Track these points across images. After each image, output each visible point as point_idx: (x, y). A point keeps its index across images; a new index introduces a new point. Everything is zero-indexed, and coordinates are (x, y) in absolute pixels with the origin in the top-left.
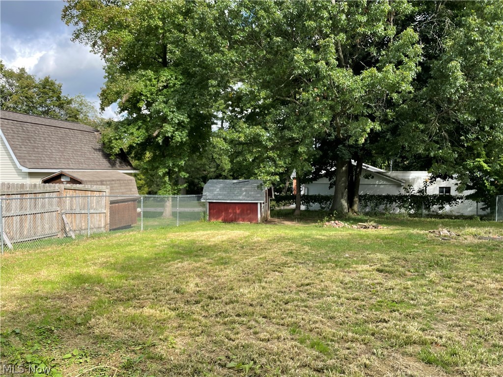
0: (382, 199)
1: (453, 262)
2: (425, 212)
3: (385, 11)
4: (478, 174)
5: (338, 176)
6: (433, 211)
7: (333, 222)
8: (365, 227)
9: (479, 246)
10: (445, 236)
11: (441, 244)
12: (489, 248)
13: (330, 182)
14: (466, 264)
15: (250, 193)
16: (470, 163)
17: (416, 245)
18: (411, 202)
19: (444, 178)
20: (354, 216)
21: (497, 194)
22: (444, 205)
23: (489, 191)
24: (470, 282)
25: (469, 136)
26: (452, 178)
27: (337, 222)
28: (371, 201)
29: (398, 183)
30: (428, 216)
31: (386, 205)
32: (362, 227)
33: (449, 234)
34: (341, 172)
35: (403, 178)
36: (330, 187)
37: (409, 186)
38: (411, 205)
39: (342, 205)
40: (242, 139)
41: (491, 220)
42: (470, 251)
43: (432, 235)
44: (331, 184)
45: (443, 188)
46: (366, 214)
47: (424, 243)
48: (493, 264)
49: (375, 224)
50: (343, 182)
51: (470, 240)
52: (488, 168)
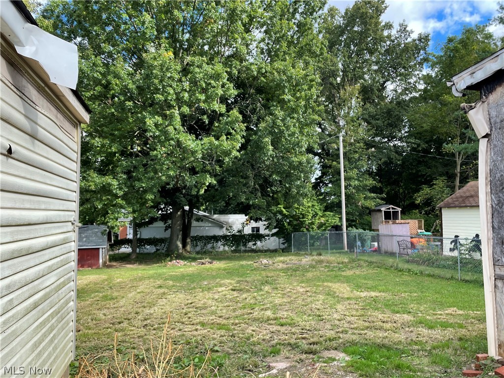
0: (209, 239)
1: (275, 280)
2: (243, 248)
3: (218, 95)
4: (280, 217)
5: (174, 220)
6: (249, 248)
7: (175, 261)
8: (203, 264)
9: (288, 269)
10: (266, 264)
11: (264, 270)
12: (294, 270)
13: (165, 226)
14: (283, 280)
15: (90, 239)
16: (274, 208)
17: (248, 272)
18: (232, 241)
19: (256, 220)
20: (187, 255)
21: (292, 232)
22: (257, 242)
23: (287, 229)
24: (289, 290)
25: (273, 188)
26: (262, 220)
27: (178, 261)
28: (200, 241)
29: (220, 225)
30: (245, 251)
31: (213, 244)
32: (199, 264)
33: (267, 262)
34: (177, 216)
35: (225, 220)
36: (166, 230)
37: (230, 227)
38: (232, 243)
39: (177, 246)
40: (93, 188)
41: (289, 252)
42: (283, 273)
43: (257, 264)
44: (166, 227)
45: (254, 228)
46: (198, 253)
47: (252, 270)
48: (298, 279)
49: (210, 261)
50: (178, 225)
51: (281, 266)
52: (286, 212)
